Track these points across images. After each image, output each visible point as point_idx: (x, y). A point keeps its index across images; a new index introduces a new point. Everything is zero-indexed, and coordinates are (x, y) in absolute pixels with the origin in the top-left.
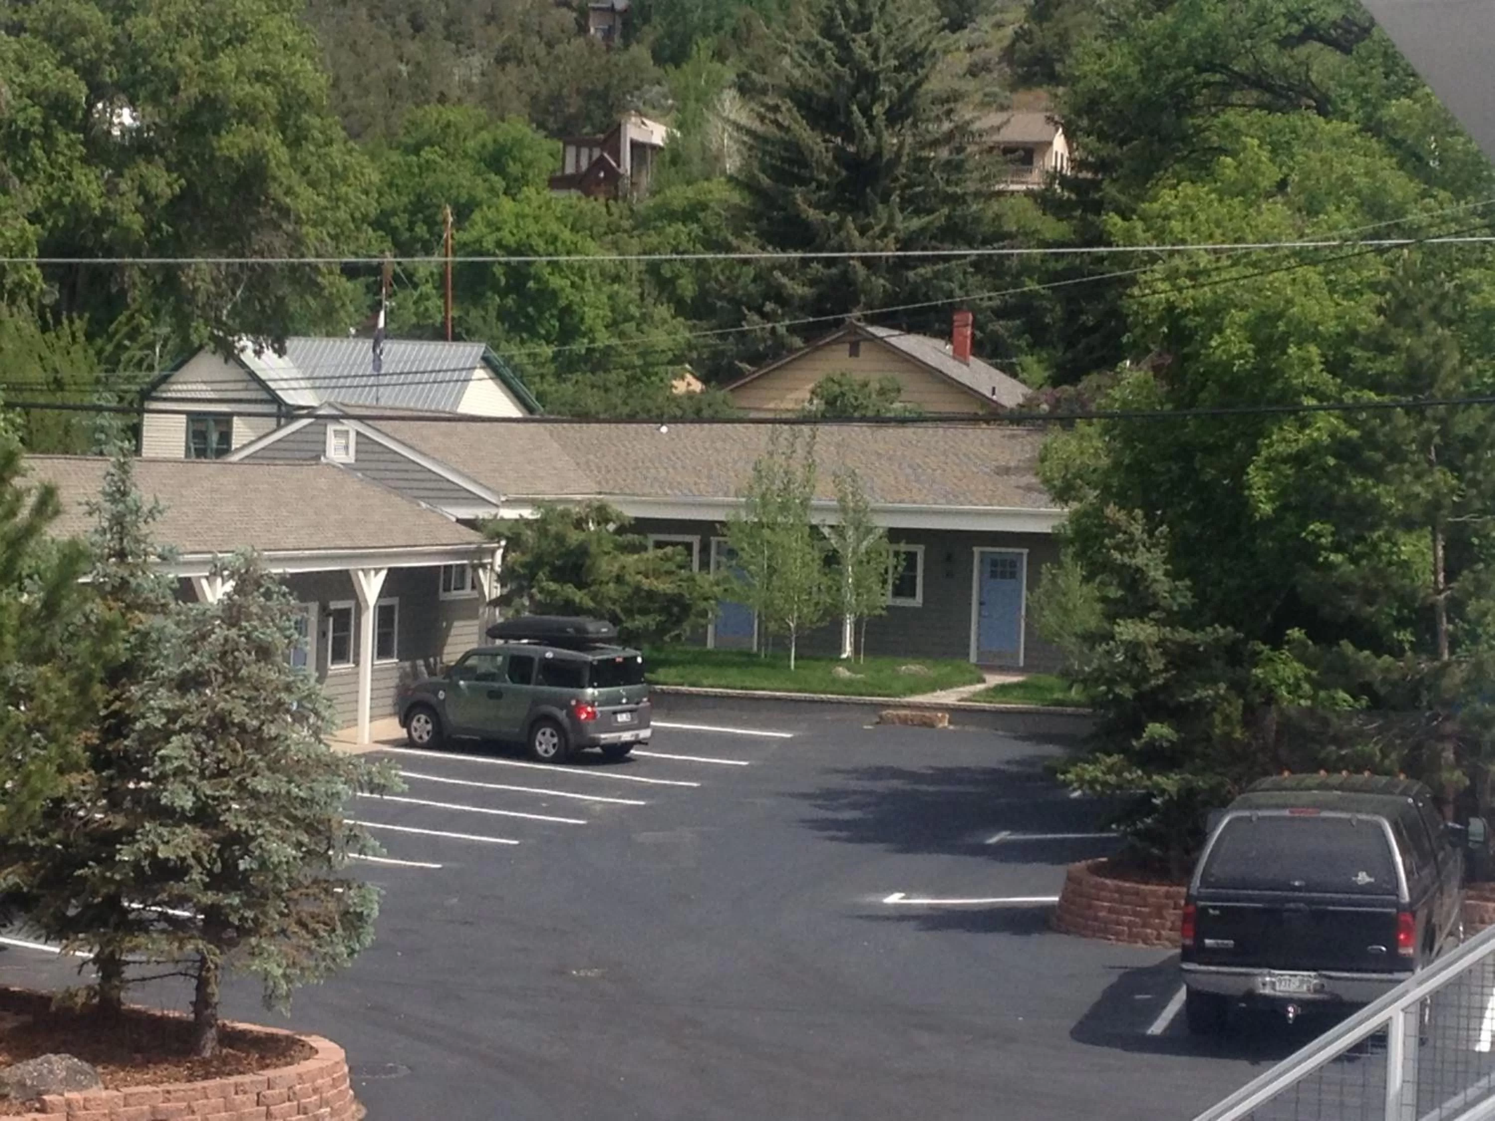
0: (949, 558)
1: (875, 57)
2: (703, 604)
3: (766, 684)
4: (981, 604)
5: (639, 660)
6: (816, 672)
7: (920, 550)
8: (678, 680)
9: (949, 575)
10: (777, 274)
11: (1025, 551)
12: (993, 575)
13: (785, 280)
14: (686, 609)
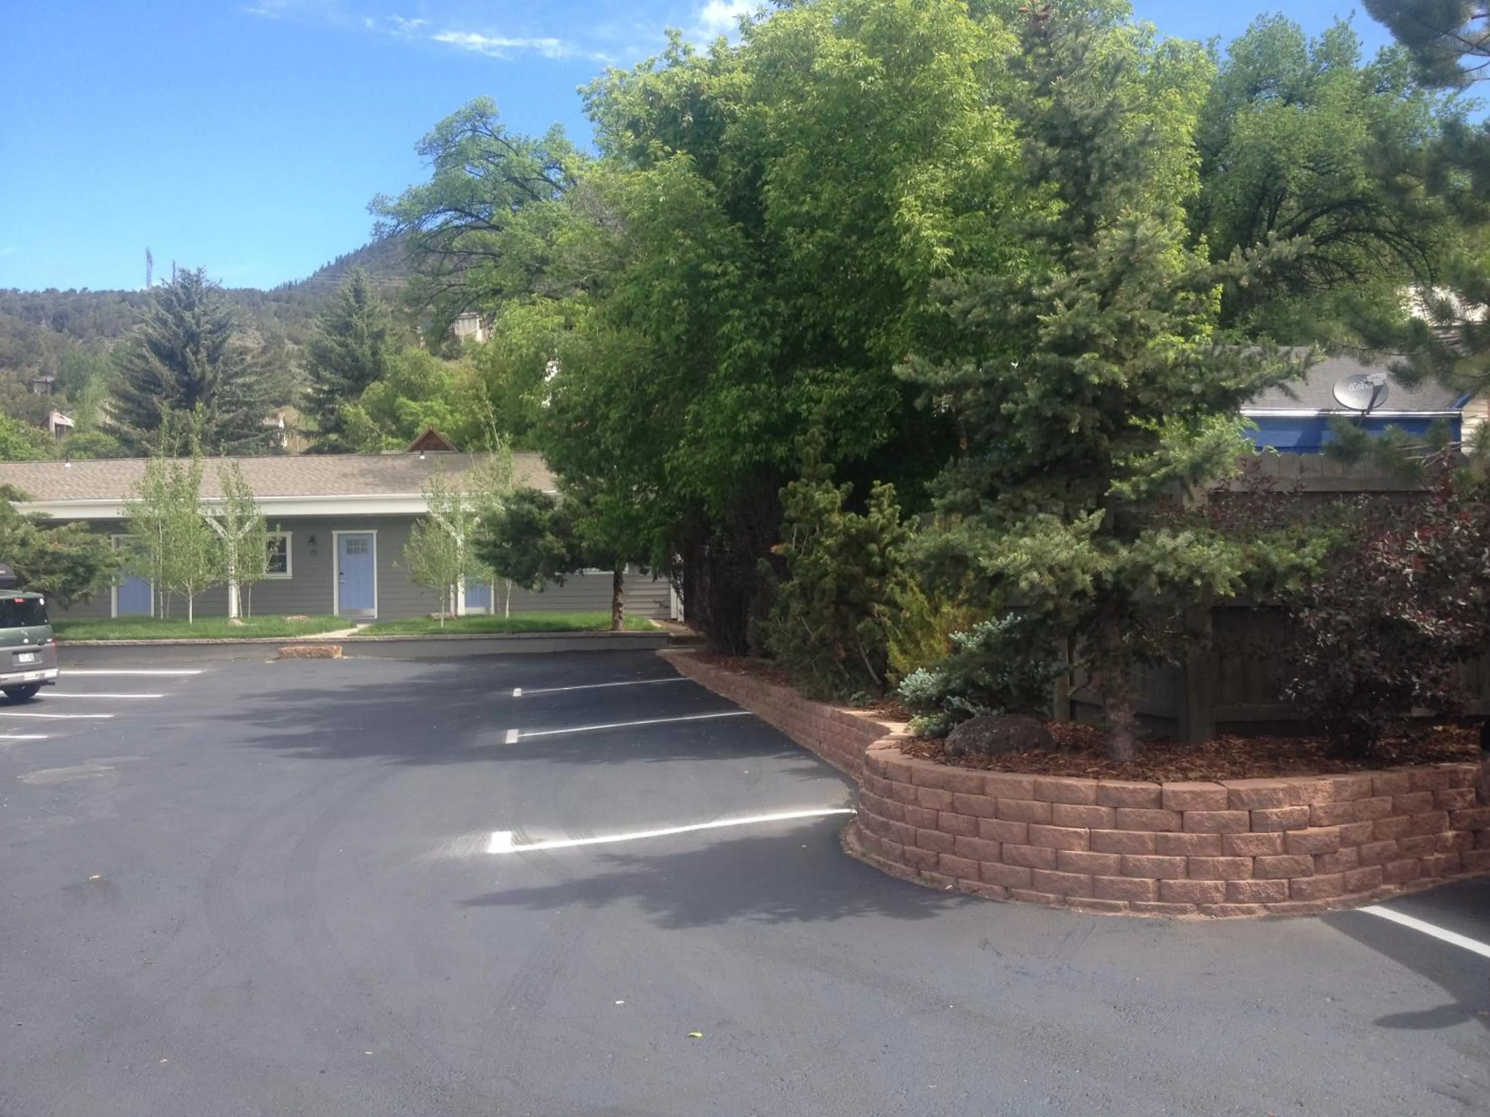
0: (312, 540)
1: (198, 324)
2: (107, 571)
3: (170, 634)
4: (341, 574)
5: (42, 602)
6: (213, 625)
7: (288, 535)
8: (88, 636)
9: (314, 552)
10: (144, 443)
11: (375, 532)
12: (349, 551)
13: (149, 446)
14: (91, 570)
